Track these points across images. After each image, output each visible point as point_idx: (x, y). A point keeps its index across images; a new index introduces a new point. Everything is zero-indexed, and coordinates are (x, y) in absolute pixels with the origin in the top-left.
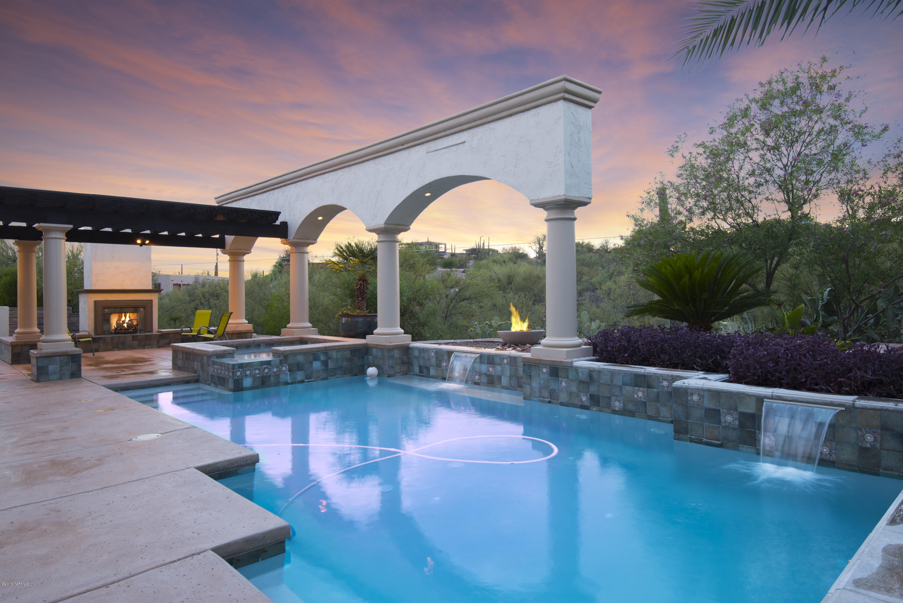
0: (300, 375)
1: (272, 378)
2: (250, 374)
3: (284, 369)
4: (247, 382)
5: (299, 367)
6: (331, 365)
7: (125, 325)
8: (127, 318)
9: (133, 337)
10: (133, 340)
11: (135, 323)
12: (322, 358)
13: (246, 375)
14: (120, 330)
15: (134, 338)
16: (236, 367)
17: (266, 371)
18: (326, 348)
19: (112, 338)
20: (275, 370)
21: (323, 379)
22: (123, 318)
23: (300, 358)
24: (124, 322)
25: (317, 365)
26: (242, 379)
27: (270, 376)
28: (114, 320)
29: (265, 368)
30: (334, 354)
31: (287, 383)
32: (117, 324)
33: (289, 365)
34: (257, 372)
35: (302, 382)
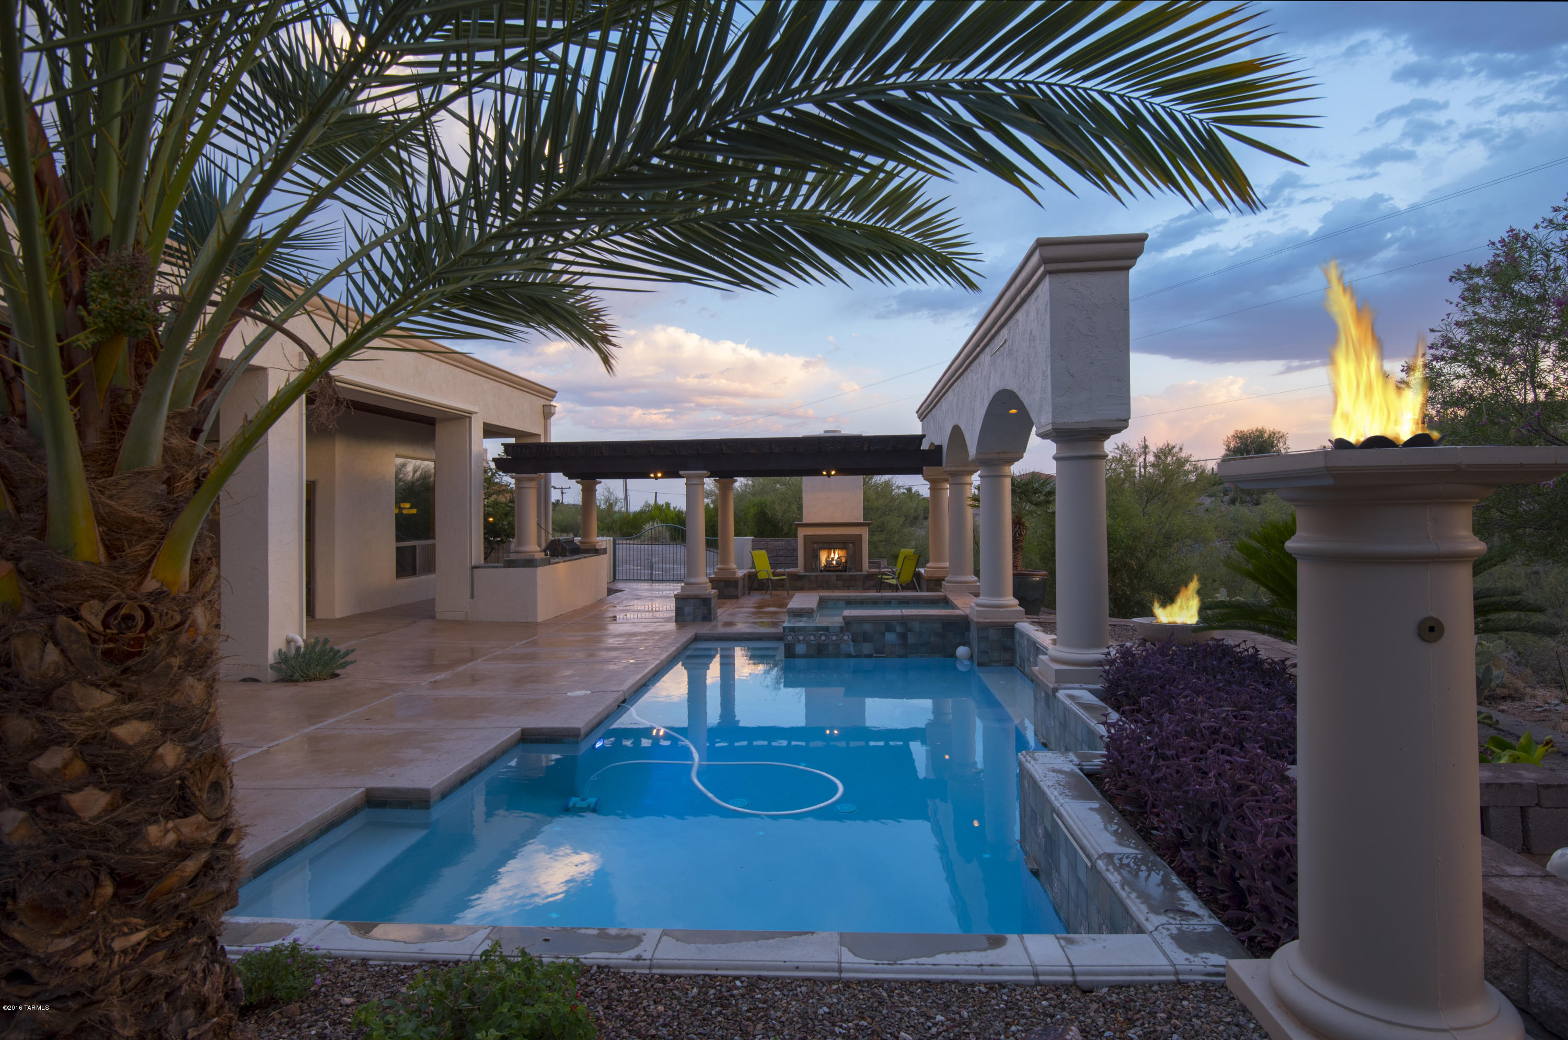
0: (867, 648)
1: (830, 648)
2: (804, 640)
3: (846, 638)
4: (800, 649)
5: (866, 638)
6: (911, 639)
7: (834, 562)
8: (836, 555)
9: (837, 576)
10: (837, 580)
11: (843, 560)
12: (899, 629)
13: (799, 641)
14: (829, 567)
15: (839, 578)
16: (787, 630)
17: (823, 638)
18: (903, 617)
19: (816, 576)
20: (834, 638)
21: (899, 656)
22: (832, 555)
23: (868, 627)
24: (833, 559)
25: (890, 637)
26: (794, 644)
27: (827, 645)
28: (823, 557)
29: (821, 635)
30: (917, 626)
31: (849, 656)
32: (827, 561)
33: (852, 634)
34: (812, 638)
35: (870, 656)
